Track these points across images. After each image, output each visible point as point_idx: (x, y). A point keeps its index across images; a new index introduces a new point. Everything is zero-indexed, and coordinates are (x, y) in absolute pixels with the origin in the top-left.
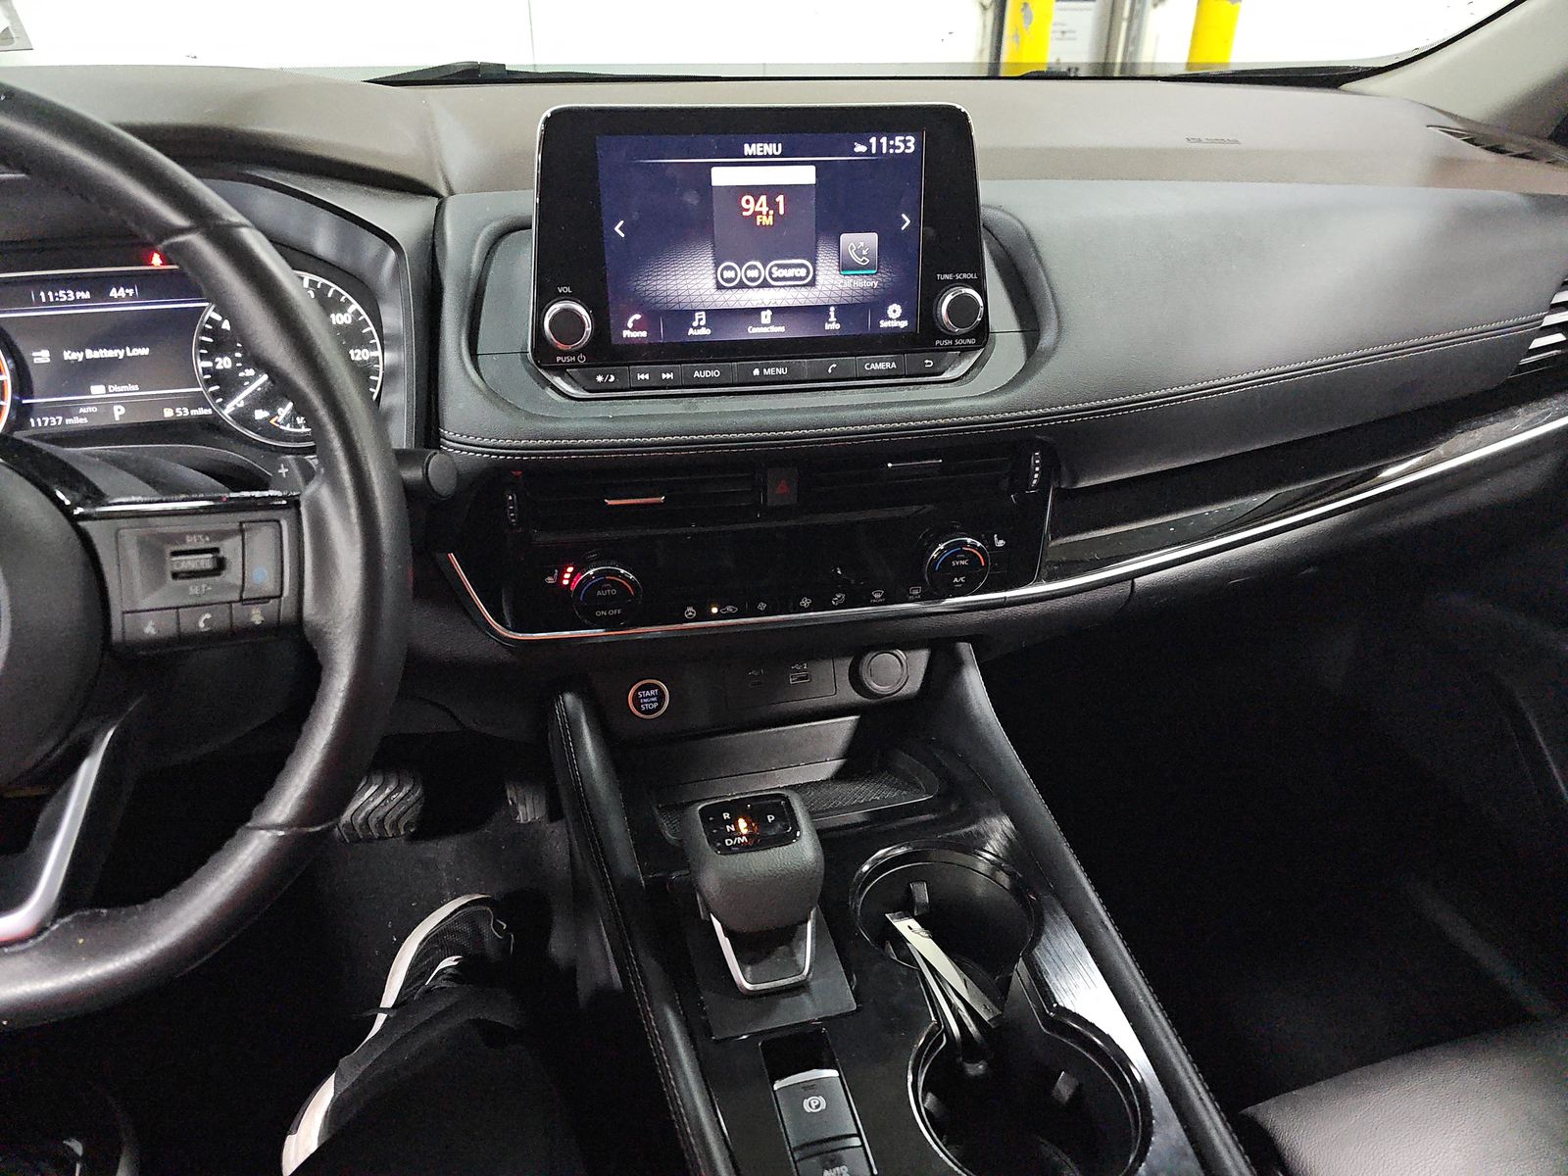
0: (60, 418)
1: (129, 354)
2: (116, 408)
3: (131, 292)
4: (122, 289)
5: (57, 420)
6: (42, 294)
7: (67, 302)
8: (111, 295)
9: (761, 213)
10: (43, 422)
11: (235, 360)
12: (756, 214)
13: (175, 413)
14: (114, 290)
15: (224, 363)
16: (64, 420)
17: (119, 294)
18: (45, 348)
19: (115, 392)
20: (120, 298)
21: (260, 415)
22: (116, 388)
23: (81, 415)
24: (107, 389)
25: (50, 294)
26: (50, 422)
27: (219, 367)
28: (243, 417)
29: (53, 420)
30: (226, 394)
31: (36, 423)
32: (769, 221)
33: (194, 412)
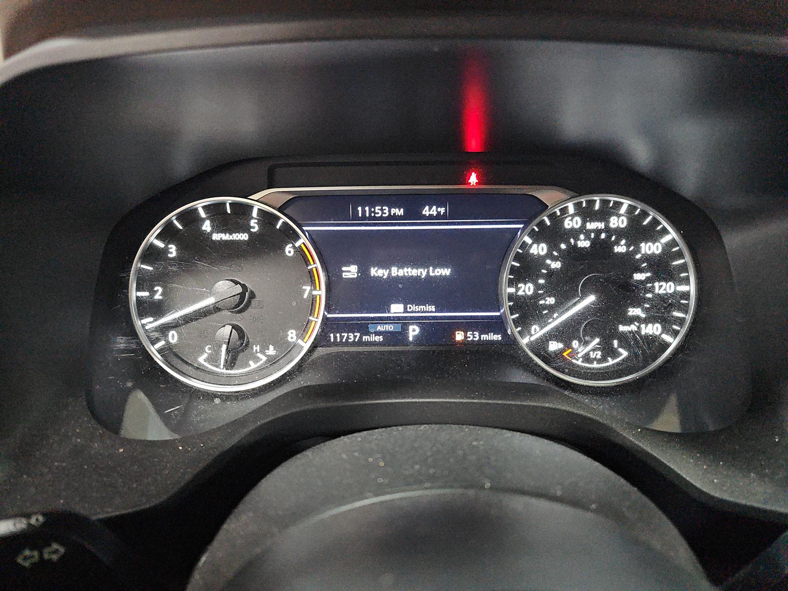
0: (358, 335)
1: (431, 274)
2: (411, 328)
3: (442, 210)
4: (434, 208)
5: (355, 337)
6: (360, 209)
7: (381, 218)
8: (424, 213)
10: (342, 337)
11: (538, 287)
13: (466, 337)
14: (427, 208)
15: (527, 289)
16: (361, 337)
17: (431, 213)
18: (353, 264)
19: (412, 312)
20: (431, 217)
21: (554, 346)
22: (414, 308)
23: (377, 333)
24: (405, 308)
25: (367, 209)
26: (348, 338)
27: (520, 293)
28: (539, 348)
29: (351, 336)
30: (524, 322)
31: (335, 338)
33: (484, 337)
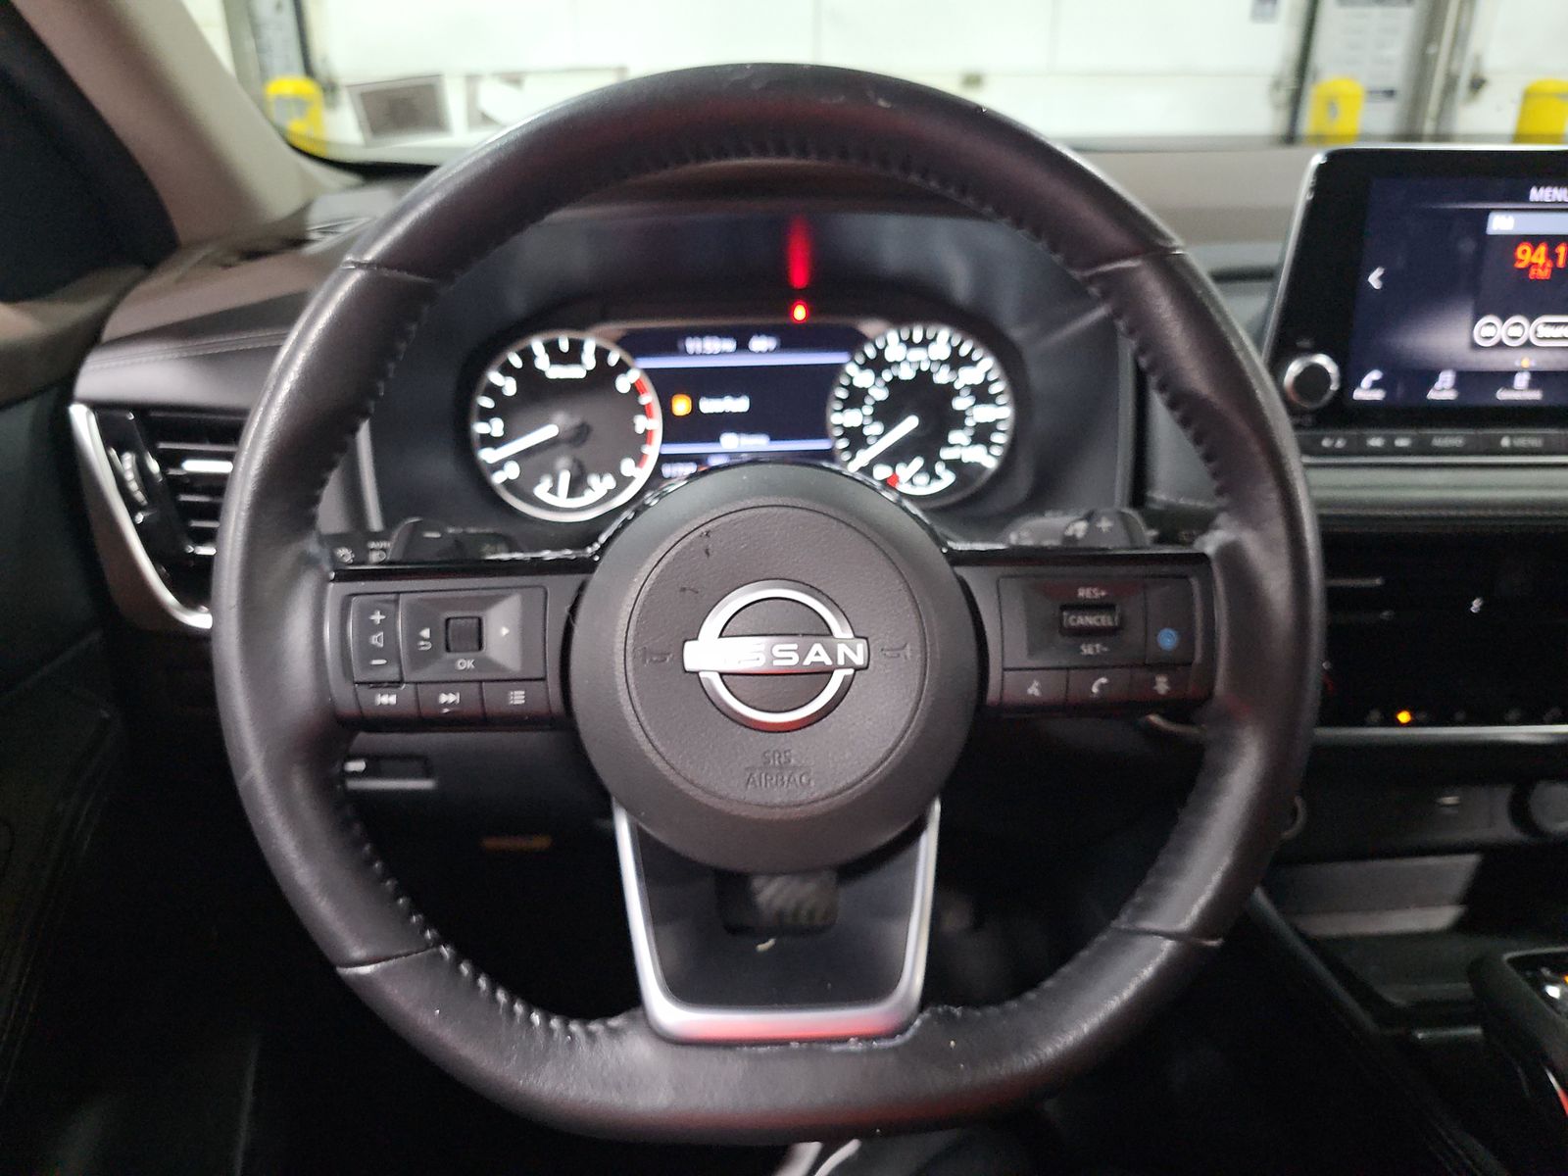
9: (1536, 264)
12: (1531, 265)
30: (852, 449)
32: (1544, 274)
